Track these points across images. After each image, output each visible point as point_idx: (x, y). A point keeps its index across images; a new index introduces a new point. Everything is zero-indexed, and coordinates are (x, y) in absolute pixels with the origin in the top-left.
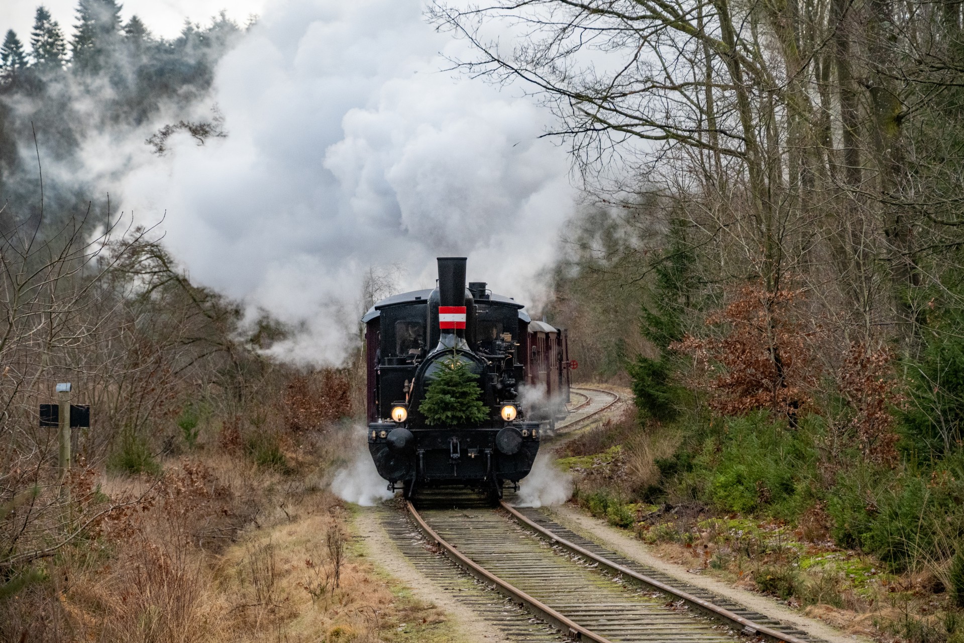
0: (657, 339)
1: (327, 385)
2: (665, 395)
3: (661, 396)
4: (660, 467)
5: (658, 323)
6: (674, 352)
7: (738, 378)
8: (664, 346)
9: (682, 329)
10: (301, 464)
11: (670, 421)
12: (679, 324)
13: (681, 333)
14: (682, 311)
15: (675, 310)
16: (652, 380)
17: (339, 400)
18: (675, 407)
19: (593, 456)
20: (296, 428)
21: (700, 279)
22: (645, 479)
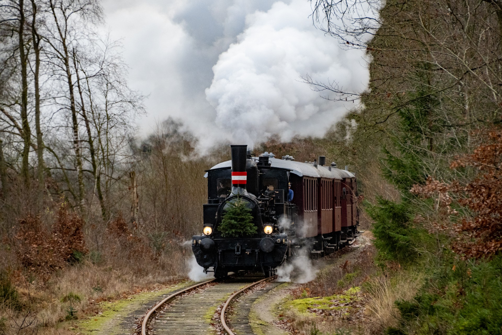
0: (399, 181)
1: (60, 221)
2: (406, 237)
3: (401, 239)
4: (401, 309)
5: (400, 166)
6: (416, 195)
7: (483, 222)
8: (406, 189)
9: (425, 172)
10: (33, 300)
11: (411, 264)
12: (421, 168)
13: (423, 176)
14: (425, 154)
15: (417, 152)
16: (393, 223)
17: (71, 236)
18: (416, 250)
19: (331, 297)
20: (27, 263)
21: (445, 122)
22: (385, 321)
